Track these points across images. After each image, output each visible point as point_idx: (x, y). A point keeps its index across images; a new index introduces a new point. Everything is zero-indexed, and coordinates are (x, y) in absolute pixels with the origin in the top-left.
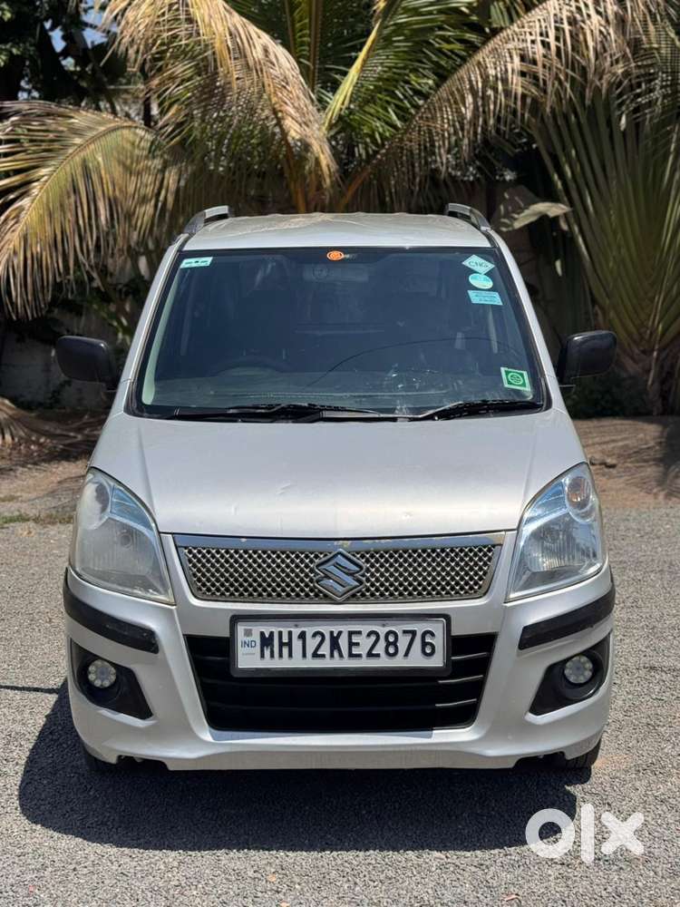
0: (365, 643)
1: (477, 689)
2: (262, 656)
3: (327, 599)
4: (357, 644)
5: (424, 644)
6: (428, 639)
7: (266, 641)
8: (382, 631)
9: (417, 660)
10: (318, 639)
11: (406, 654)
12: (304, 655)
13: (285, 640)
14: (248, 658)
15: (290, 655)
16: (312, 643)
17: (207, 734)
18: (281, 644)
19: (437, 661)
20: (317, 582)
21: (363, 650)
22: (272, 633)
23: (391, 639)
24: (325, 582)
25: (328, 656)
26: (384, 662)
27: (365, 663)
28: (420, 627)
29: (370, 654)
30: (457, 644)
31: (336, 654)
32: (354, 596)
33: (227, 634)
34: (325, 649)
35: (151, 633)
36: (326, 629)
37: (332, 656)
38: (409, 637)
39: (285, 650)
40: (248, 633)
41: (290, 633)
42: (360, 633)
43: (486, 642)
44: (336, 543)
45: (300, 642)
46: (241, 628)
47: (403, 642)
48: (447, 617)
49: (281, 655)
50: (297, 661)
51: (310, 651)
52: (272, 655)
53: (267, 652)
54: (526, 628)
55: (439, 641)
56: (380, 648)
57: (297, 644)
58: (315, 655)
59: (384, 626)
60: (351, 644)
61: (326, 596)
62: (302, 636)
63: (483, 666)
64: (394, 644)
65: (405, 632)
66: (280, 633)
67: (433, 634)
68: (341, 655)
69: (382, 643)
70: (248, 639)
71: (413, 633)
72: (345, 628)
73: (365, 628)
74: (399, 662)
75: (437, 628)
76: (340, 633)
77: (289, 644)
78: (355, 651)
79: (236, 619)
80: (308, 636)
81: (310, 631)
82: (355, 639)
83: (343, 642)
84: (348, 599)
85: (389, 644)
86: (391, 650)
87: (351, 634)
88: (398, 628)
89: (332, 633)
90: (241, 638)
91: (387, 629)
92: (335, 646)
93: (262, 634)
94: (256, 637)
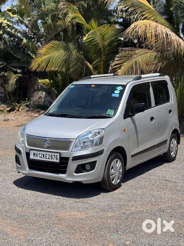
0: (48, 156)
1: (66, 167)
2: (34, 157)
3: (44, 148)
5: (56, 158)
7: (34, 154)
8: (50, 154)
9: (55, 160)
10: (41, 155)
11: (54, 159)
12: (39, 157)
14: (32, 157)
16: (40, 155)
17: (28, 170)
18: (36, 155)
19: (58, 161)
20: (43, 145)
21: (47, 157)
22: (35, 153)
23: (52, 156)
24: (44, 145)
25: (43, 158)
26: (50, 160)
27: (48, 160)
28: (56, 154)
29: (48, 158)
30: (61, 158)
31: (44, 158)
32: (48, 148)
33: (29, 152)
35: (20, 150)
36: (43, 153)
38: (54, 156)
39: (37, 156)
40: (32, 152)
41: (38, 153)
42: (47, 154)
43: (67, 159)
44: (47, 138)
45: (39, 155)
46: (31, 151)
48: (60, 153)
49: (36, 157)
51: (40, 157)
54: (73, 157)
55: (58, 157)
56: (50, 158)
59: (51, 153)
60: (46, 156)
62: (39, 154)
63: (67, 163)
64: (52, 157)
65: (54, 155)
69: (50, 157)
70: (32, 153)
71: (55, 155)
72: (45, 153)
73: (48, 154)
74: (52, 160)
75: (58, 155)
76: (44, 154)
77: (37, 155)
78: (46, 158)
79: (30, 150)
80: (40, 154)
82: (46, 155)
83: (45, 156)
85: (51, 157)
86: (52, 158)
87: (46, 154)
90: (31, 153)
91: (51, 154)
92: (44, 156)
93: (34, 153)
94: (33, 153)
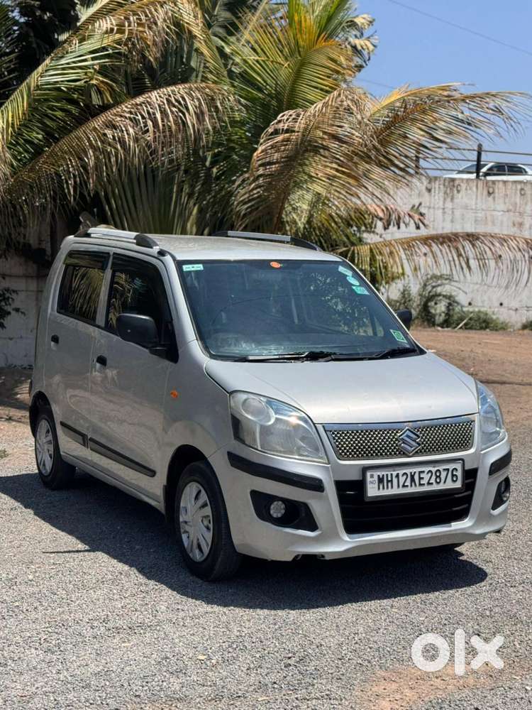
2: (379, 488)
3: (405, 455)
4: (423, 478)
5: (453, 475)
6: (454, 473)
7: (381, 480)
8: (434, 470)
9: (450, 485)
10: (405, 477)
11: (445, 482)
12: (399, 486)
13: (389, 479)
14: (373, 491)
15: (392, 487)
16: (402, 479)
17: (346, 537)
18: (388, 481)
19: (458, 485)
20: (399, 446)
21: (425, 481)
22: (383, 475)
23: (438, 474)
25: (409, 486)
26: (435, 487)
27: (426, 488)
28: (451, 466)
29: (429, 483)
30: (466, 474)
31: (413, 484)
32: (417, 452)
34: (408, 483)
35: (320, 481)
36: (408, 471)
37: (411, 486)
38: (445, 473)
39: (390, 484)
40: (372, 476)
41: (392, 474)
42: (423, 472)
43: (474, 473)
44: (405, 424)
45: (397, 479)
46: (368, 474)
47: (443, 474)
48: (463, 460)
49: (388, 488)
50: (394, 491)
51: (401, 484)
52: (383, 488)
53: (381, 487)
54: (492, 464)
55: (459, 474)
56: (433, 480)
57: (395, 480)
58: (404, 486)
59: (434, 467)
60: (420, 478)
61: (404, 453)
62: (397, 476)
63: (472, 486)
64: (439, 477)
65: (444, 470)
66: (387, 475)
67: (457, 470)
68: (415, 485)
69: (434, 477)
70: (372, 480)
71: (448, 470)
72: (417, 470)
73: (426, 469)
74: (441, 487)
75: (458, 466)
76: (415, 473)
77: (391, 481)
78: (422, 482)
79: (365, 469)
80: (400, 476)
81: (401, 472)
82: (422, 475)
83: (416, 477)
84: (414, 454)
85: (437, 477)
86: (438, 481)
87: (420, 472)
88: (441, 468)
89: (411, 473)
90: (369, 479)
91: (436, 469)
92: (413, 480)
93: (379, 476)
94: (376, 478)
